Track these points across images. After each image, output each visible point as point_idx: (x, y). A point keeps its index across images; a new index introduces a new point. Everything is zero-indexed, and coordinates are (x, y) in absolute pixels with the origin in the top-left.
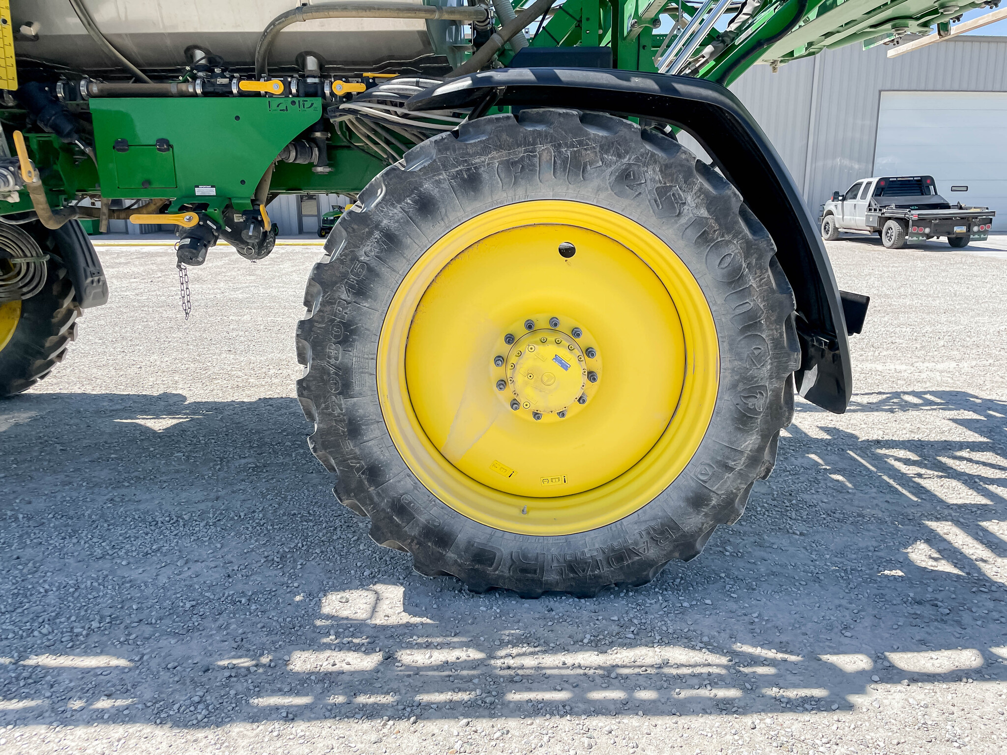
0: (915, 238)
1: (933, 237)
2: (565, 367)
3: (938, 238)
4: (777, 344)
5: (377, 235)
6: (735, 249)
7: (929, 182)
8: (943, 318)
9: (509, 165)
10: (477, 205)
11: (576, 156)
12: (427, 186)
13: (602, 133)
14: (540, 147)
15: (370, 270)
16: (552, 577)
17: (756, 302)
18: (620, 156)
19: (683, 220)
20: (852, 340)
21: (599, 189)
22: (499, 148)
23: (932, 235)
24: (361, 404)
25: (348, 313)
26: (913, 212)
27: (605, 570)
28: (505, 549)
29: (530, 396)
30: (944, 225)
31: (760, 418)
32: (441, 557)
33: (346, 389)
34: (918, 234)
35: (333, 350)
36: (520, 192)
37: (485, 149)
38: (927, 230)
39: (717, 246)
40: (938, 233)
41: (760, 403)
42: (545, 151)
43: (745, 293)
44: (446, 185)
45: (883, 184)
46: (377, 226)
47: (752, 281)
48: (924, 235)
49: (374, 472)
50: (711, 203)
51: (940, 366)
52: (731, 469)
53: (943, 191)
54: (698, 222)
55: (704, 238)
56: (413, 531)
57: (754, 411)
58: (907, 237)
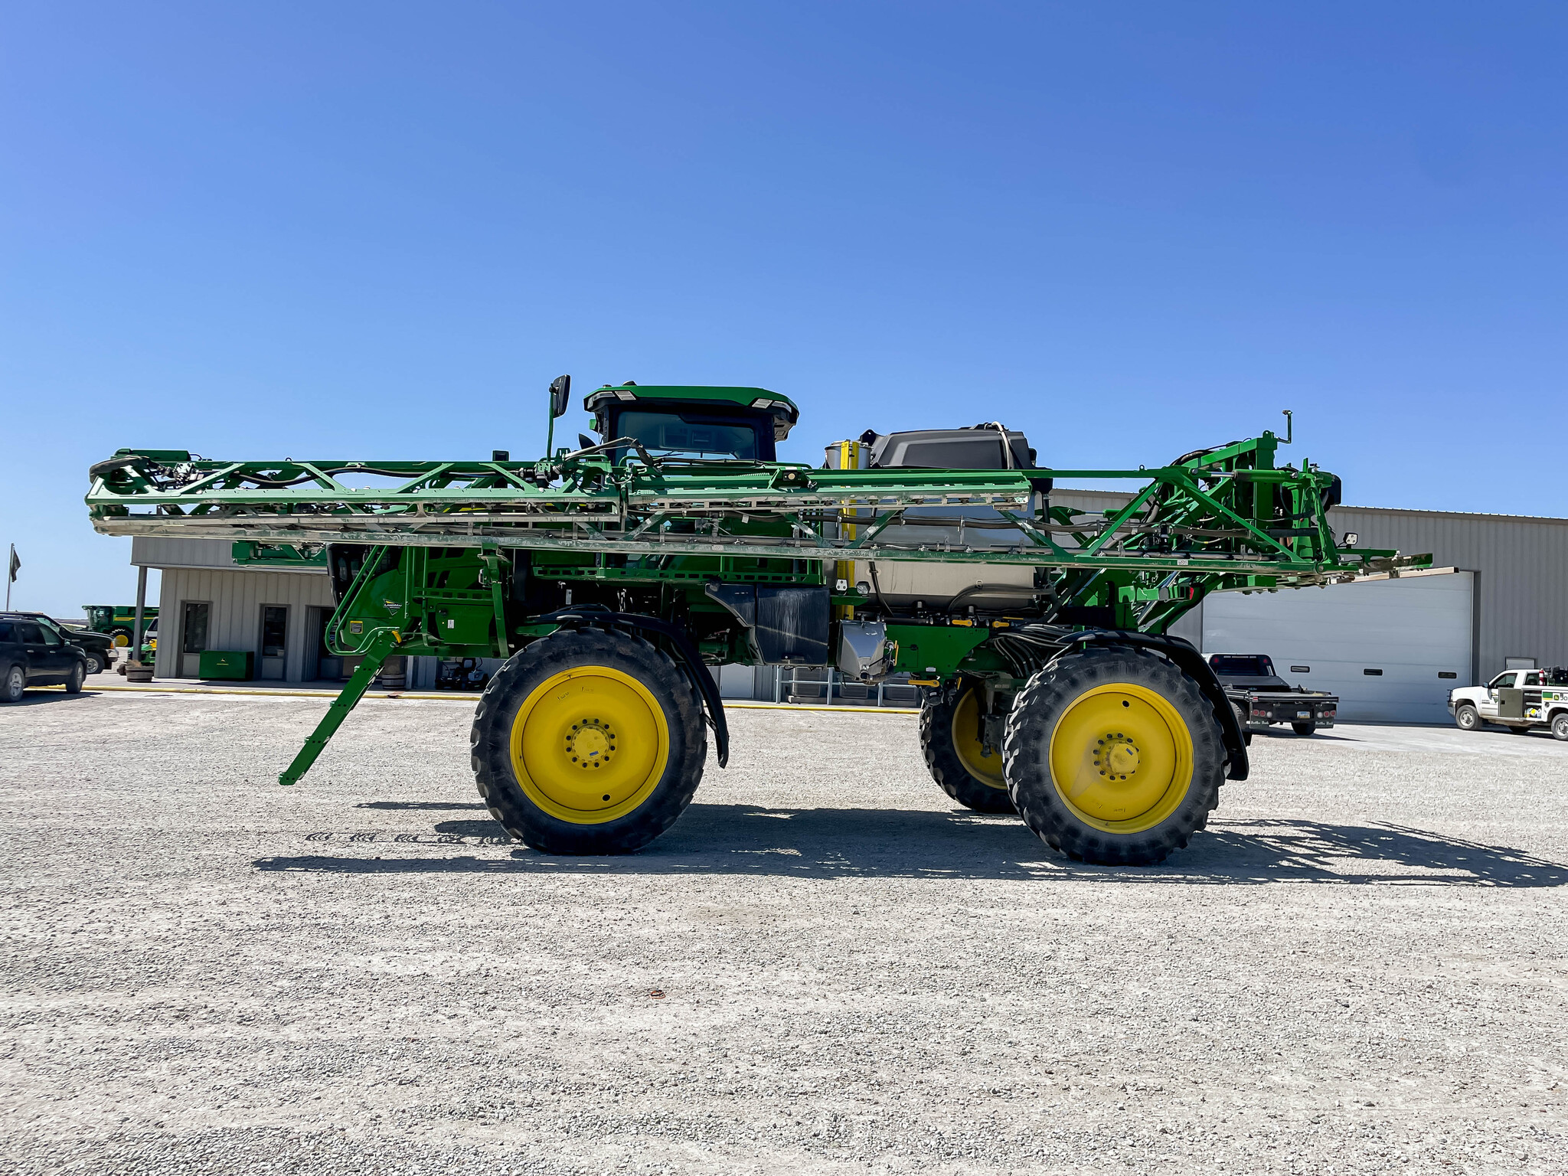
0: (1257, 723)
1: (1275, 722)
2: (1131, 754)
3: (1282, 724)
4: (1217, 747)
5: (1053, 694)
6: (1198, 707)
7: (1265, 661)
8: (1292, 788)
9: (1108, 668)
10: (1094, 683)
11: (1134, 666)
12: (1075, 675)
13: (1143, 658)
14: (1120, 662)
15: (1050, 709)
16: (1124, 853)
17: (1208, 729)
18: (1151, 667)
19: (1177, 694)
20: (1247, 748)
21: (1144, 679)
22: (1104, 661)
23: (1275, 719)
24: (1042, 766)
25: (1039, 726)
26: (1252, 694)
27: (1147, 852)
28: (1104, 839)
29: (1117, 767)
30: (1286, 710)
31: (1212, 780)
32: (1074, 842)
33: (1037, 760)
34: (1260, 719)
35: (1032, 742)
36: (1112, 679)
37: (1098, 662)
38: (1269, 714)
39: (1191, 705)
40: (1281, 718)
41: (1212, 774)
42: (1122, 663)
43: (1202, 725)
44: (1082, 675)
45: (1217, 661)
46: (1053, 690)
47: (1206, 720)
48: (1266, 719)
49: (1046, 800)
50: (1188, 687)
51: (1290, 810)
52: (1201, 804)
53: (1282, 670)
54: (1184, 695)
55: (1186, 702)
56: (1061, 829)
57: (1209, 777)
58: (1248, 722)
